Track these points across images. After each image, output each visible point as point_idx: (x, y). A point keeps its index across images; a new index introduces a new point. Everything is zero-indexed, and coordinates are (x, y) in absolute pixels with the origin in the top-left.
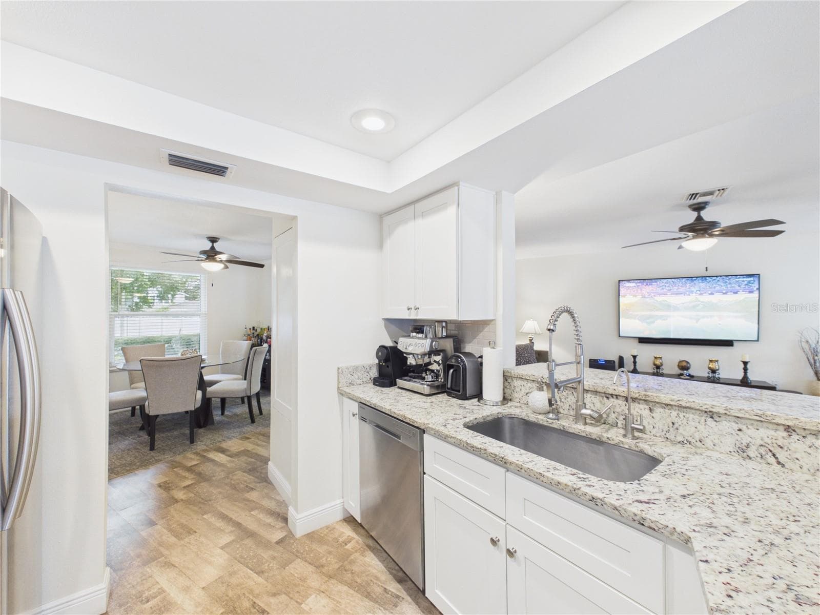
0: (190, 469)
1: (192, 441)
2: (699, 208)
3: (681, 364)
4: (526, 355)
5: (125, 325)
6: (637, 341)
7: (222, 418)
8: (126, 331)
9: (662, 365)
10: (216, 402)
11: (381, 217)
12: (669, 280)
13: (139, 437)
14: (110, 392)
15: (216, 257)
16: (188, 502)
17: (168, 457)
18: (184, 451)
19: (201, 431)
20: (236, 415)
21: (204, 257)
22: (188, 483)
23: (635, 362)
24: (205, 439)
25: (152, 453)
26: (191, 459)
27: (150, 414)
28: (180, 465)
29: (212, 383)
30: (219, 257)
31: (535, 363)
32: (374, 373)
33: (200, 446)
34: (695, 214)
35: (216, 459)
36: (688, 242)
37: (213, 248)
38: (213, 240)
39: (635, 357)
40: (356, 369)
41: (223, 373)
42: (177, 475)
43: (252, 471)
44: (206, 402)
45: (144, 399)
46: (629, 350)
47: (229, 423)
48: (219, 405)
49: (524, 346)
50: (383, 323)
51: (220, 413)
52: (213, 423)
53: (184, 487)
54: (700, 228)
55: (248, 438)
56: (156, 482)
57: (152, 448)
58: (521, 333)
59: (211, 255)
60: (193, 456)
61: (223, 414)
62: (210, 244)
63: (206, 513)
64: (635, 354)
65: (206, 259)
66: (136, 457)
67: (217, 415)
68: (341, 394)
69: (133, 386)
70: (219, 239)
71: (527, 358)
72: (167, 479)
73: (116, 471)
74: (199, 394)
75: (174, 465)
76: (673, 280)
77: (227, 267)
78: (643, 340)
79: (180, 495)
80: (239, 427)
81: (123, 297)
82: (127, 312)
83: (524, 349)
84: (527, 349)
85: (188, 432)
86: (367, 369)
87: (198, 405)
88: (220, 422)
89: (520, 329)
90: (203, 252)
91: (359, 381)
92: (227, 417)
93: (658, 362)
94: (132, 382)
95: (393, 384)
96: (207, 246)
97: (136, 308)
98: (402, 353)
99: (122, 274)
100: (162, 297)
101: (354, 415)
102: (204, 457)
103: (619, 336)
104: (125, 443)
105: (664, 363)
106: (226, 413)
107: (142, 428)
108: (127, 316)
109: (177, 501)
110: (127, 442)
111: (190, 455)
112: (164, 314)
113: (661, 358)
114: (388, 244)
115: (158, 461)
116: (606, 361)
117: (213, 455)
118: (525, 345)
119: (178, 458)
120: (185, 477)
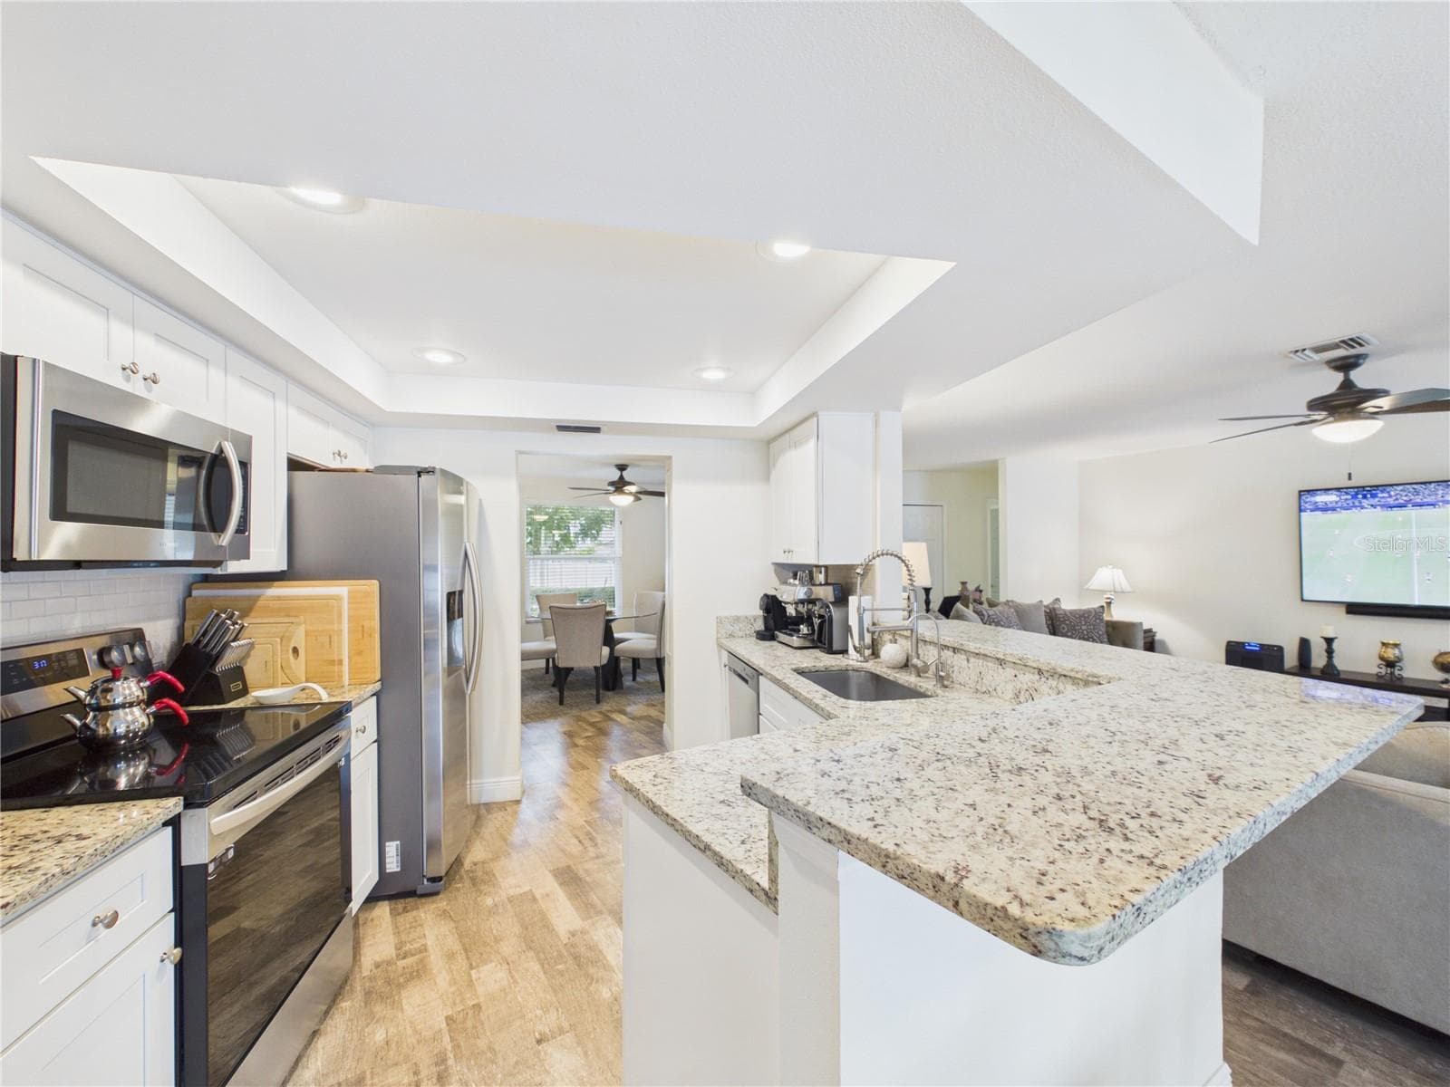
0: (592, 724)
1: (598, 701)
2: (1345, 365)
3: (1440, 660)
4: (1084, 627)
5: (546, 574)
6: (1343, 609)
7: (633, 684)
8: (546, 581)
9: (1400, 660)
10: (625, 665)
11: (769, 442)
12: (1408, 486)
13: (551, 692)
14: (522, 642)
15: (625, 488)
16: (586, 748)
17: (575, 712)
18: (590, 709)
19: (609, 693)
20: (649, 682)
21: (612, 489)
22: (589, 734)
23: (1330, 652)
24: (611, 702)
25: (561, 707)
26: (594, 715)
27: (560, 666)
28: (584, 720)
29: (622, 641)
30: (628, 488)
31: (1102, 642)
32: (760, 626)
33: (605, 707)
34: (1340, 377)
35: (618, 719)
36: (1324, 426)
37: (621, 477)
38: (622, 468)
39: (1329, 641)
40: (737, 619)
41: (637, 631)
42: (581, 727)
43: (650, 733)
44: (614, 660)
45: (554, 652)
46: (1318, 626)
47: (638, 690)
48: (631, 670)
49: (1082, 613)
50: (772, 568)
51: (631, 678)
52: (622, 688)
53: (586, 737)
54: (1346, 402)
55: (654, 705)
56: (562, 730)
57: (561, 703)
58: (1087, 589)
59: (619, 485)
60: (597, 714)
61: (634, 679)
62: (618, 473)
63: (600, 758)
64: (1331, 635)
65: (615, 491)
66: (547, 709)
67: (627, 681)
68: (720, 646)
69: (547, 638)
70: (627, 466)
71: (1085, 632)
72: (570, 729)
73: (529, 717)
74: (606, 650)
75: (579, 719)
76: (1415, 486)
77: (638, 499)
78: (1355, 609)
79: (580, 742)
80: (648, 694)
81: (543, 535)
82: (547, 556)
83: (1080, 616)
84: (1088, 617)
85: (594, 692)
86: (751, 620)
87: (605, 661)
88: (629, 688)
89: (1087, 584)
90: (612, 484)
91: (741, 634)
92: (639, 683)
93: (1391, 654)
94: (545, 636)
95: (773, 638)
96: (615, 475)
97: (557, 548)
98: (781, 602)
99: (538, 509)
100: (585, 533)
101: (725, 666)
102: (607, 716)
103: (1303, 600)
104: (538, 696)
105: (1405, 656)
106: (638, 679)
107: (554, 685)
108: (548, 559)
109: (576, 745)
110: (541, 695)
111: (594, 712)
112: (589, 556)
113: (1396, 646)
114: (774, 474)
115: (565, 714)
116: (1262, 646)
117: (616, 716)
118: (1084, 610)
119: (584, 714)
120: (586, 730)
